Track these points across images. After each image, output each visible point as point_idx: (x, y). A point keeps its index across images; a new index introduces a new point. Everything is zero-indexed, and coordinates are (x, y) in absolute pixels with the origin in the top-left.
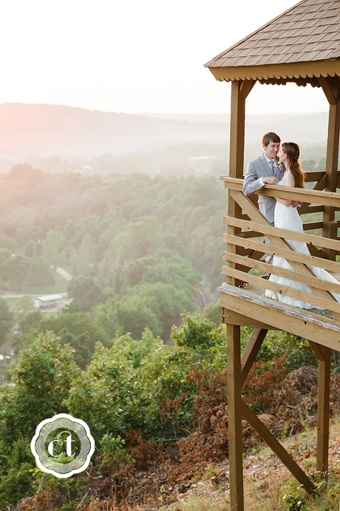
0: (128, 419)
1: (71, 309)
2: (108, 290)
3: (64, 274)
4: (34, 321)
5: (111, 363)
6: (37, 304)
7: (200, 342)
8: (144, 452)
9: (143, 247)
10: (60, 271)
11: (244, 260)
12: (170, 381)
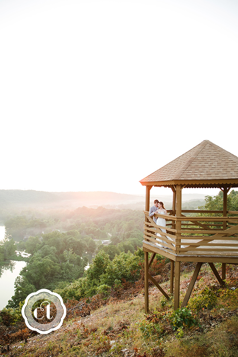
0: (122, 275)
1: (111, 244)
2: (121, 239)
3: (110, 235)
4: (101, 247)
5: (118, 260)
6: (103, 242)
7: (142, 255)
8: (126, 284)
9: (130, 228)
10: (109, 234)
11: (150, 234)
12: (134, 265)
